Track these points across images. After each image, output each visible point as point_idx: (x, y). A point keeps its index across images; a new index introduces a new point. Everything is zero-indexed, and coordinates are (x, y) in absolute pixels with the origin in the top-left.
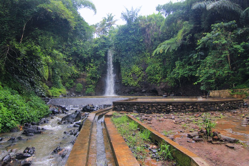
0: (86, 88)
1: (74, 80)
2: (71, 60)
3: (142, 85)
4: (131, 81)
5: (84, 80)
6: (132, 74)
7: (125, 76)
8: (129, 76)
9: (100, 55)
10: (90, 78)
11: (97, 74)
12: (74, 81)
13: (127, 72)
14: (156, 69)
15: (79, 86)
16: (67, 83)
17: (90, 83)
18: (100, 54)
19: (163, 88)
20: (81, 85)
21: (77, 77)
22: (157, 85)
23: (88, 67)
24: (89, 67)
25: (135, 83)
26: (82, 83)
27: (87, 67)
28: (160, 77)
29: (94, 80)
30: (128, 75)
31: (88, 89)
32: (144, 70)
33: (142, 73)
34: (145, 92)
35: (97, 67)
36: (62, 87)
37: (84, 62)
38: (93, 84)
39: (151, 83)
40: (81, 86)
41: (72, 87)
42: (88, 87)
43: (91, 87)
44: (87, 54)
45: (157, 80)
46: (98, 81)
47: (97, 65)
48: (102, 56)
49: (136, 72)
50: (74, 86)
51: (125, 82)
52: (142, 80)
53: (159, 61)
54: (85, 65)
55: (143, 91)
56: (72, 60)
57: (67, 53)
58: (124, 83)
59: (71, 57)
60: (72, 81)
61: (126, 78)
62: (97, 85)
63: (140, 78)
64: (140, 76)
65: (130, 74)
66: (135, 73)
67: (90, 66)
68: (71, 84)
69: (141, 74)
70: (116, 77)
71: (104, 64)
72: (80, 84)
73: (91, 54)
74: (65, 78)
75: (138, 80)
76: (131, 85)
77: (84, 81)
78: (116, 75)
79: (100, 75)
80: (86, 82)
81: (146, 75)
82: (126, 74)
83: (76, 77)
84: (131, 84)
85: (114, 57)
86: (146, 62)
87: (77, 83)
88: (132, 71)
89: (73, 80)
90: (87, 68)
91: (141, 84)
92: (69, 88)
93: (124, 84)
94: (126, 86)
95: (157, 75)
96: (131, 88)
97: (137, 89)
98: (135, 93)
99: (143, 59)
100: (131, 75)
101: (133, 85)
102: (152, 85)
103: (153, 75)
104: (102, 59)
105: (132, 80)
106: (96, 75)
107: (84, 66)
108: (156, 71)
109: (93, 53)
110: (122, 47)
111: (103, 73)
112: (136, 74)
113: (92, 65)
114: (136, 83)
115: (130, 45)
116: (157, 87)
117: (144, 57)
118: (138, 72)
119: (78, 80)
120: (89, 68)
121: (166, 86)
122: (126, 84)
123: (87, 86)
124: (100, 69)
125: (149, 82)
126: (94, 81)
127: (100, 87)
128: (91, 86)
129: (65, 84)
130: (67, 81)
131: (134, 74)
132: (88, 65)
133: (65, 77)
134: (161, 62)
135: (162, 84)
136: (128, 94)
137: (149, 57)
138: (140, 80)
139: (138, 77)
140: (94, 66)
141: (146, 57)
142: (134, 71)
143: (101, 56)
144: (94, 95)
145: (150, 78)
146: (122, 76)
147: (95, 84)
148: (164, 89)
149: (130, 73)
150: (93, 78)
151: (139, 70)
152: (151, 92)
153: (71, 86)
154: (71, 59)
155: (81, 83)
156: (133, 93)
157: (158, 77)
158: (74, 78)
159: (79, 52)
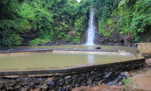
1: (65, 32)
10: (77, 31)
11: (81, 27)
13: (102, 25)
15: (68, 37)
17: (77, 35)
21: (68, 30)
22: (125, 36)
26: (72, 35)
31: (75, 40)
32: (117, 23)
33: (114, 25)
34: (116, 42)
35: (82, 22)
37: (73, 19)
38: (79, 36)
40: (70, 37)
41: (63, 38)
44: (74, 12)
46: (82, 33)
48: (84, 13)
50: (65, 37)
52: (114, 31)
55: (114, 41)
57: (60, 13)
59: (63, 16)
61: (101, 30)
63: (112, 30)
64: (112, 28)
66: (108, 26)
71: (86, 19)
73: (77, 12)
75: (111, 32)
76: (105, 36)
78: (96, 28)
79: (84, 28)
80: (74, 34)
81: (117, 27)
82: (102, 27)
86: (119, 15)
87: (67, 34)
88: (106, 23)
90: (75, 23)
91: (113, 35)
92: (61, 39)
94: (101, 37)
95: (125, 27)
96: (106, 38)
97: (110, 40)
98: (109, 43)
99: (117, 13)
100: (105, 27)
101: (107, 36)
102: (121, 36)
103: (122, 27)
104: (85, 15)
105: (106, 32)
107: (73, 22)
108: (125, 23)
109: (79, 12)
110: (98, 4)
111: (86, 27)
112: (110, 26)
113: (78, 20)
114: (109, 34)
115: (105, 2)
116: (125, 38)
117: (118, 11)
118: (111, 24)
120: (77, 23)
121: (130, 36)
122: (101, 35)
123: (75, 37)
124: (84, 23)
126: (79, 33)
127: (84, 38)
128: (77, 37)
132: (76, 21)
133: (57, 30)
135: (128, 34)
136: (102, 43)
137: (122, 11)
140: (80, 21)
142: (108, 24)
144: (79, 44)
146: (99, 28)
148: (129, 39)
149: (105, 25)
150: (79, 31)
152: (120, 42)
153: (63, 37)
155: (70, 35)
156: (106, 43)
159: (67, 11)
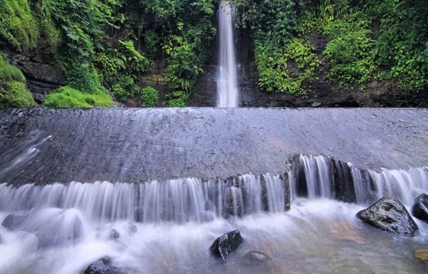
0: (168, 99)
1: (136, 77)
2: (122, 22)
3: (313, 89)
4: (282, 79)
5: (159, 80)
6: (287, 62)
7: (268, 67)
8: (279, 66)
9: (202, 9)
10: (176, 74)
11: (194, 63)
12: (135, 81)
13: (272, 56)
14: (357, 46)
15: (148, 94)
16: (118, 85)
17: (177, 87)
18: (202, 6)
19: (382, 95)
20: (155, 90)
21: (143, 70)
22: (356, 88)
23: (169, 44)
24: (171, 44)
25: (292, 86)
26: (156, 86)
27: (166, 46)
28: (368, 67)
29: (185, 80)
30: (276, 65)
32: (318, 52)
33: (314, 58)
35: (194, 45)
36: (98, 90)
37: (158, 31)
38: (185, 90)
39: (337, 84)
40: (154, 92)
41: (130, 97)
42: (172, 96)
43: (178, 97)
44: (166, 8)
45: (357, 76)
46: (197, 82)
47: (192, 41)
48: (207, 14)
49: (297, 57)
50: (135, 94)
51: (267, 83)
52: (314, 76)
53: (362, 26)
54: (161, 41)
56: (125, 22)
58: (265, 86)
59: (123, 15)
60: (132, 81)
61: (269, 72)
62: (194, 93)
63: (308, 71)
64: (307, 65)
65: (282, 61)
66: (294, 58)
67: (174, 42)
68: (128, 88)
69: (311, 62)
70: (242, 71)
71: (211, 35)
72: (153, 89)
73: (176, 9)
74: (111, 71)
75: (302, 78)
76: (282, 90)
77: (161, 82)
78: (242, 67)
79: (201, 65)
80: (166, 86)
81: (324, 64)
82: (271, 63)
83: (141, 71)
84: (283, 88)
85: (241, 15)
86: (323, 31)
87: (143, 85)
88: (286, 53)
89: (132, 77)
90: (168, 48)
91: (310, 89)
92: (125, 99)
93: (265, 89)
94: (270, 93)
95: (360, 63)
96: (284, 97)
97: (299, 101)
99: (313, 23)
100: (283, 64)
101: (288, 90)
102: (341, 89)
103: (348, 62)
104: (208, 21)
105: (286, 78)
106: (192, 67)
107: (159, 44)
108: (358, 51)
109: (182, 7)
111: (207, 63)
112: (299, 62)
113: (179, 39)
114: (296, 85)
116: (359, 94)
117: (317, 17)
118: (303, 56)
119: (144, 79)
120: (173, 48)
122: (270, 89)
123: (170, 94)
124: (200, 50)
125: (332, 83)
126: (186, 82)
127: (202, 96)
128: (180, 94)
129: (111, 87)
130: (118, 80)
131: (291, 61)
132: (168, 41)
133: (110, 67)
134: (367, 28)
135: (374, 84)
137: (332, 18)
138: (308, 76)
139: (302, 70)
140: (184, 41)
141: (322, 18)
142: (293, 55)
143: (203, 14)
145: (338, 72)
146: (260, 67)
147: (188, 88)
148: (385, 98)
149: (282, 59)
150: (184, 74)
151: (305, 51)
153: (128, 94)
154: (123, 18)
155: (152, 87)
157: (364, 68)
158: (135, 72)
